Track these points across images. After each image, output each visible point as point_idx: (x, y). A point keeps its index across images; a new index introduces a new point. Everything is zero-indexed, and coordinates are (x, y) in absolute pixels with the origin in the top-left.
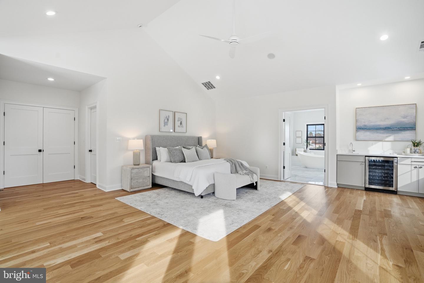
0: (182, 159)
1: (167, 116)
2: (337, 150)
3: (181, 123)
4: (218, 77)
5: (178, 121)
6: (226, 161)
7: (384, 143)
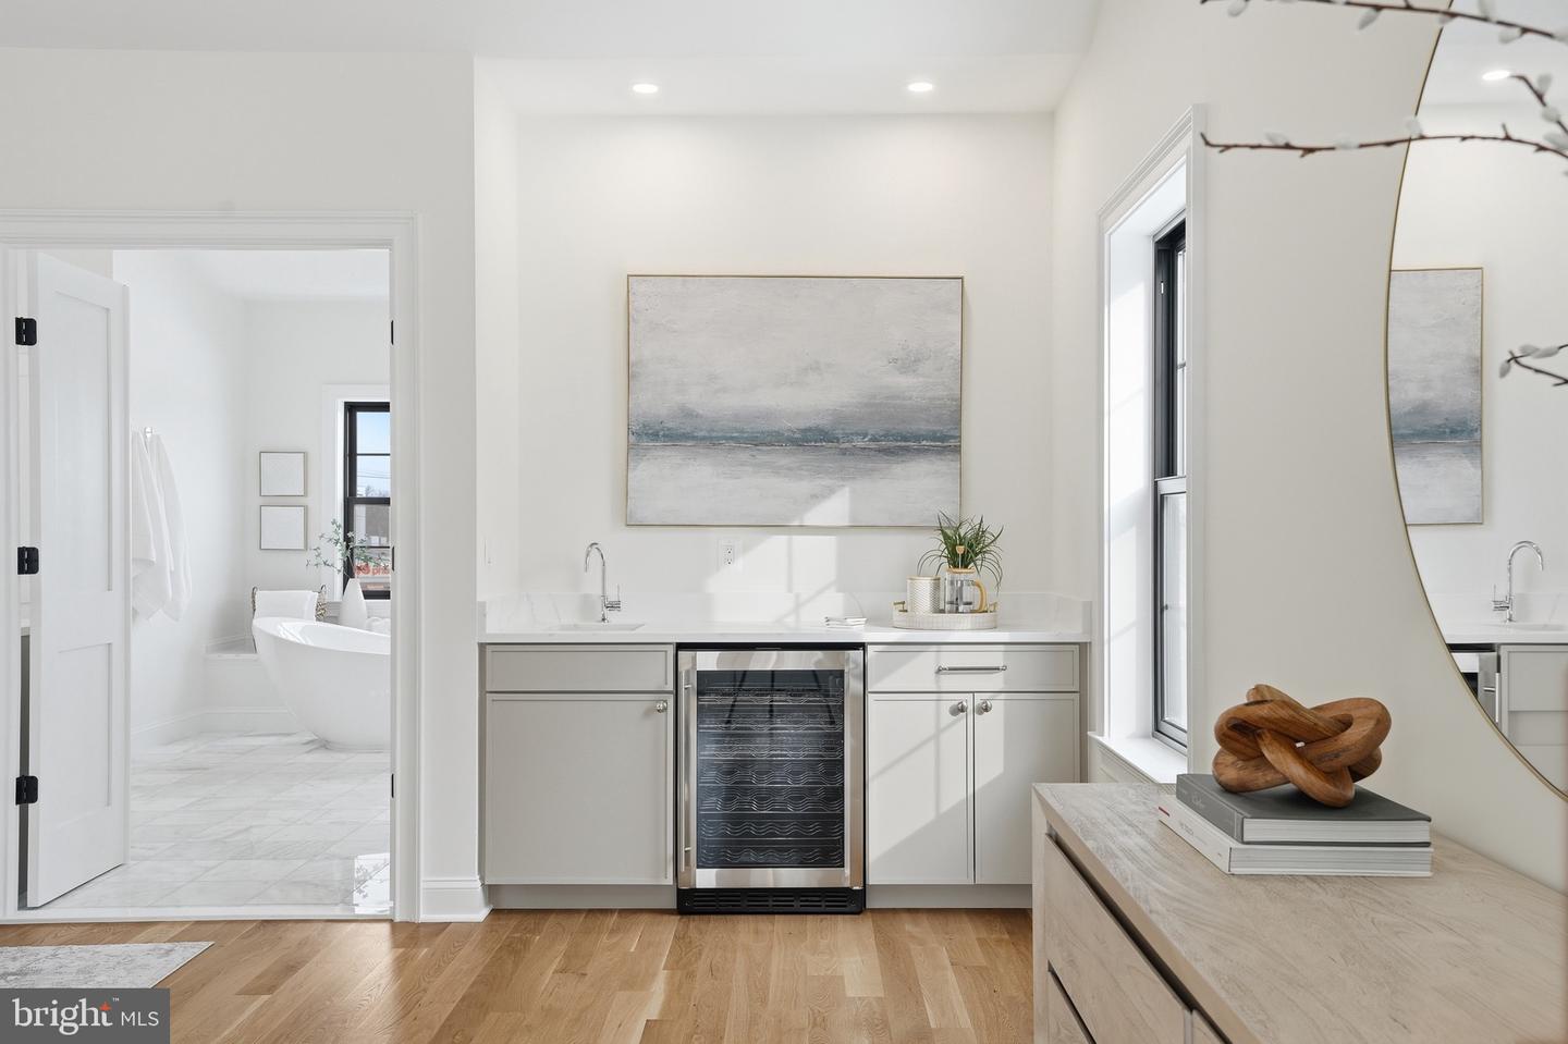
2: (483, 605)
7: (801, 541)
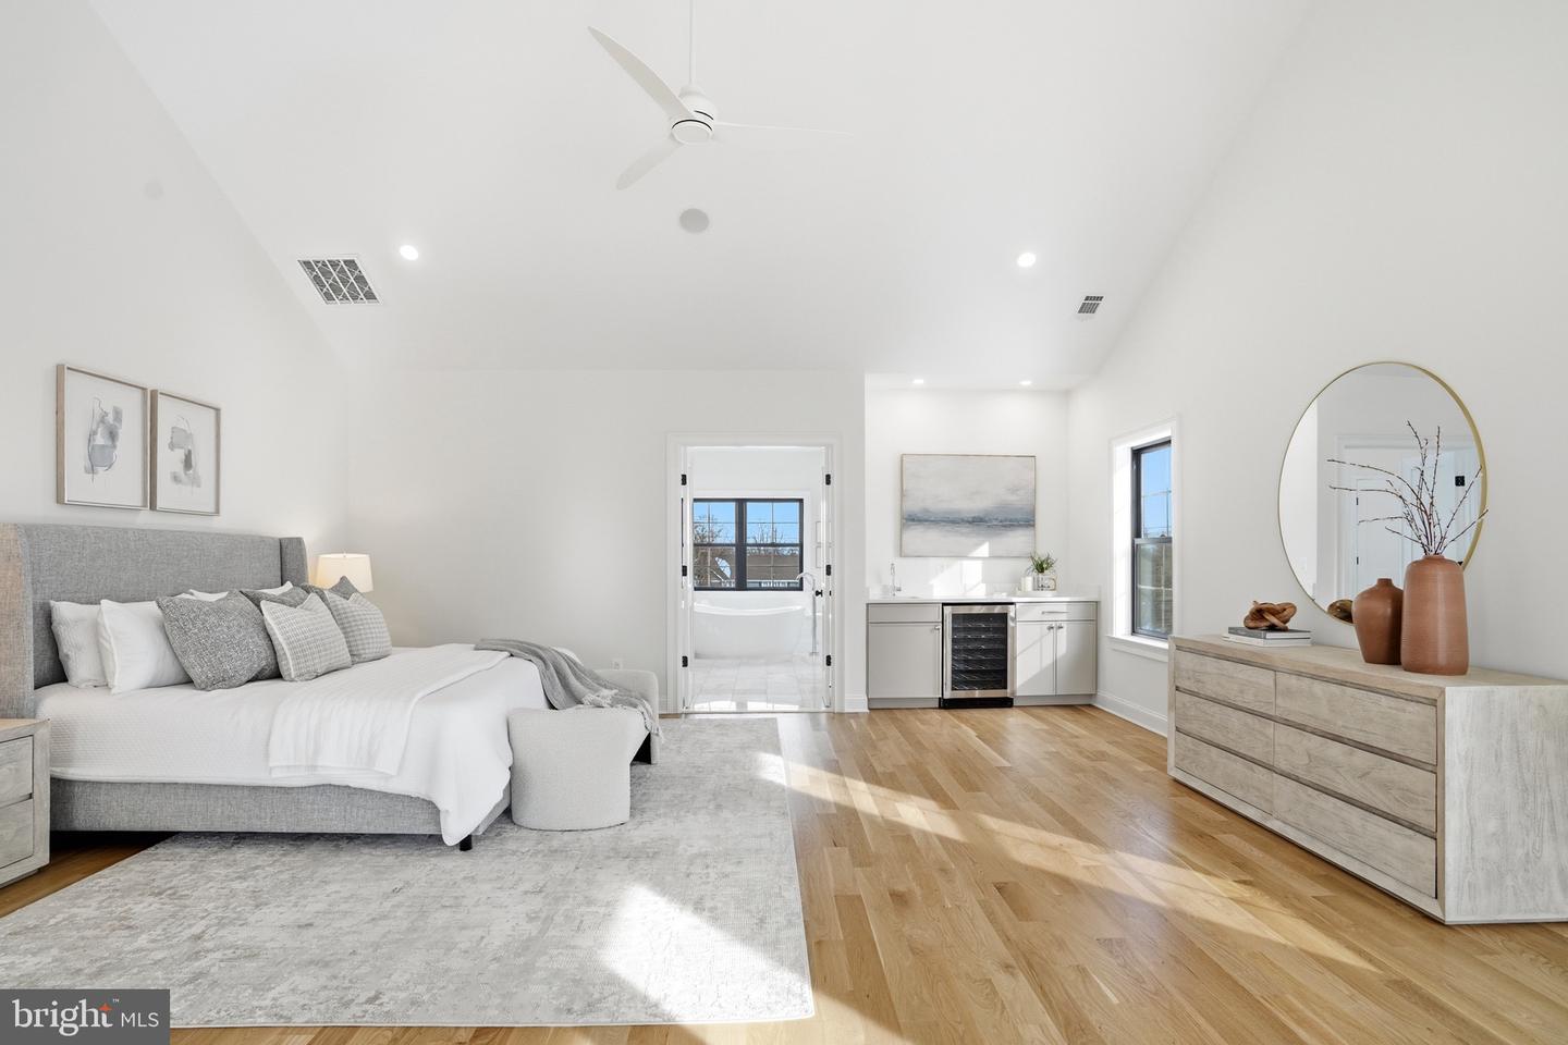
0: (261, 661)
1: (106, 414)
2: (866, 588)
3: (188, 463)
4: (409, 253)
5: (172, 446)
6: (507, 654)
7: (970, 563)
